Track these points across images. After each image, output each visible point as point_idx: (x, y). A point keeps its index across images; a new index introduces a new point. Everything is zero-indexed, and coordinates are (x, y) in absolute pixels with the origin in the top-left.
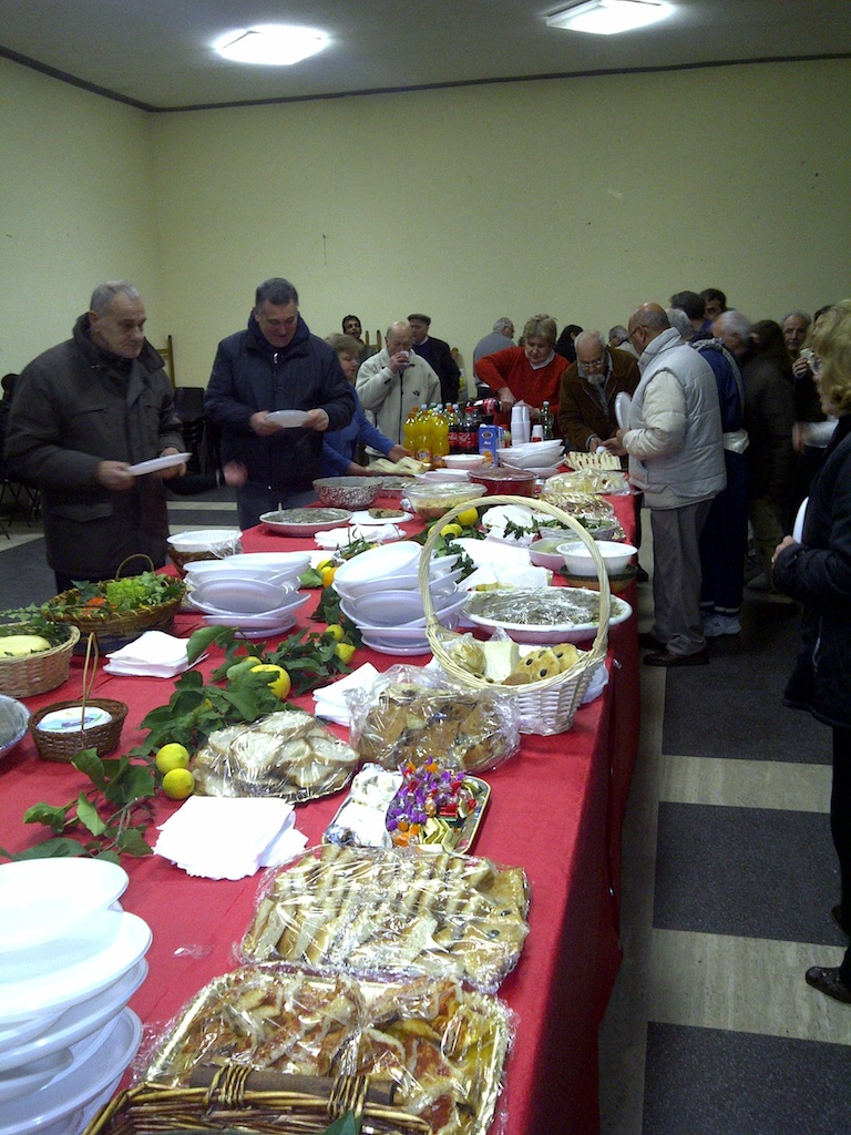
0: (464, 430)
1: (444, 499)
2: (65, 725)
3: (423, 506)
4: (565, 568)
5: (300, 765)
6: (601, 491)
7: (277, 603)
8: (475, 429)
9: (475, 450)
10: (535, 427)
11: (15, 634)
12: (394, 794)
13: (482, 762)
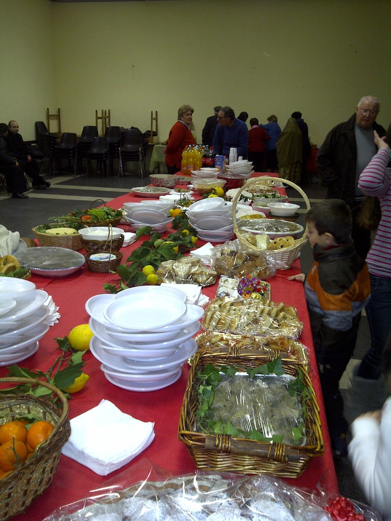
0: (209, 157)
1: (209, 185)
2: (101, 259)
3: (200, 188)
4: (270, 213)
5: (198, 274)
6: (271, 185)
7: (162, 220)
8: (213, 156)
9: (213, 166)
10: (240, 157)
11: (60, 227)
12: (238, 284)
13: (263, 276)
